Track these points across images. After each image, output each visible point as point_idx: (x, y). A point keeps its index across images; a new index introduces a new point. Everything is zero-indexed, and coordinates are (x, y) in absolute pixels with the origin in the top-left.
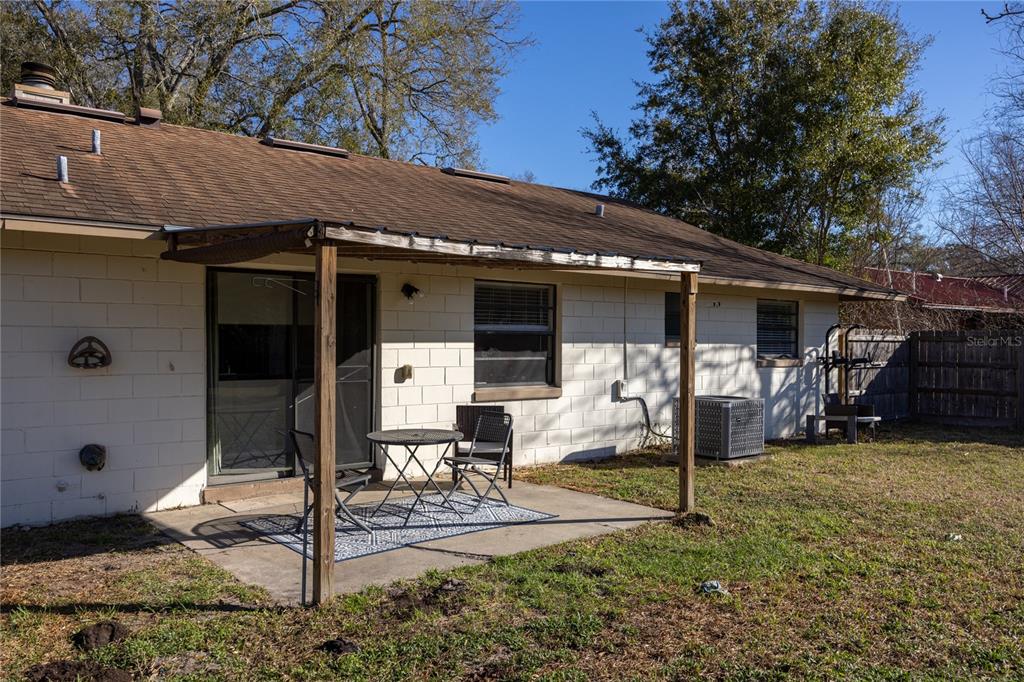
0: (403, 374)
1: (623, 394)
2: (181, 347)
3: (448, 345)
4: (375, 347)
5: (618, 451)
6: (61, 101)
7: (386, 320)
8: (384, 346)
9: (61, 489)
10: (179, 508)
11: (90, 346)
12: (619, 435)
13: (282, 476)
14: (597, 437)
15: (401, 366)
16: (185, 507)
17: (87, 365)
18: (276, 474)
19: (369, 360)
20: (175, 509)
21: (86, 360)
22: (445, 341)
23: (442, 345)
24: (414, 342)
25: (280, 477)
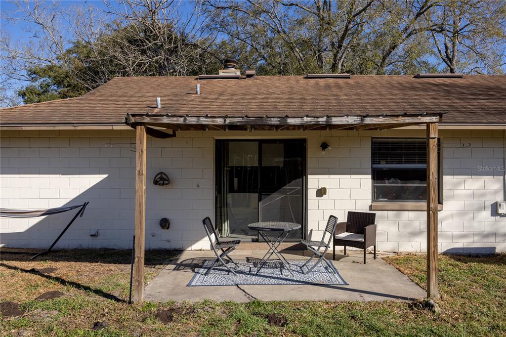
0: (321, 192)
1: (500, 211)
2: (203, 177)
3: (352, 176)
4: (304, 177)
5: (498, 251)
6: (236, 73)
7: (311, 162)
8: (309, 177)
9: (153, 236)
10: (201, 250)
11: (161, 176)
12: (498, 239)
13: (253, 241)
14: (476, 238)
15: (320, 188)
16: (204, 250)
17: (163, 184)
18: (251, 240)
19: (301, 184)
20: (199, 250)
21: (163, 182)
22: (350, 174)
23: (348, 176)
24: (329, 174)
25: (252, 241)
